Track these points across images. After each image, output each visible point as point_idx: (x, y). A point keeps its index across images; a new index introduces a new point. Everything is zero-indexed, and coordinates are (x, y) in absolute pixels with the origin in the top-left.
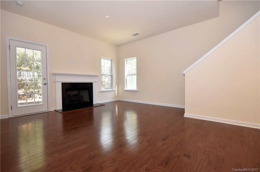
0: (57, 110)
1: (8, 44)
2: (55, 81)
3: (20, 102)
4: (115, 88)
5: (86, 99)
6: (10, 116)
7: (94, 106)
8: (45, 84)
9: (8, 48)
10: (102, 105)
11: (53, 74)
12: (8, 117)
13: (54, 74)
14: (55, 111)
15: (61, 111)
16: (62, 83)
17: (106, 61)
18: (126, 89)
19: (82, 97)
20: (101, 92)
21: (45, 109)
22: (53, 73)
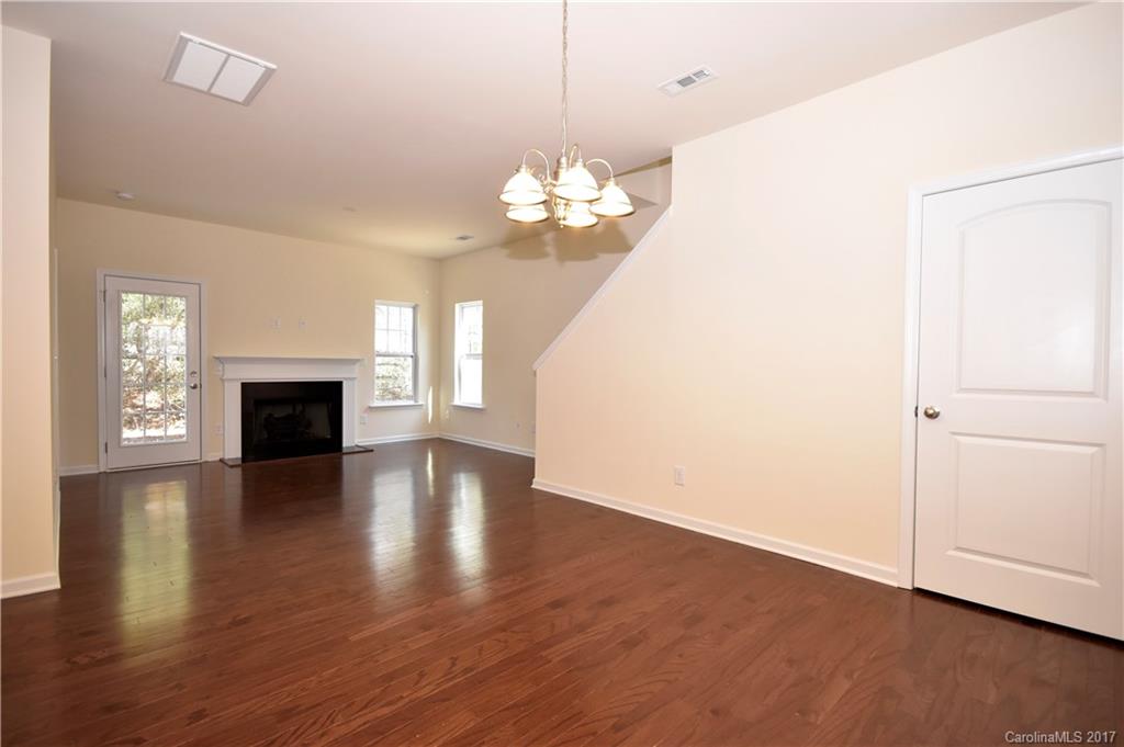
0: (226, 457)
1: (100, 287)
2: (223, 381)
3: (127, 433)
4: (427, 399)
5: (322, 430)
6: (102, 470)
7: (344, 451)
8: (195, 387)
9: (100, 296)
10: (367, 450)
11: (218, 358)
12: (97, 472)
13: (221, 360)
14: (221, 460)
15: (240, 462)
16: (243, 384)
17: (394, 310)
18: (457, 402)
19: (309, 425)
20: (371, 409)
21: (191, 455)
22: (217, 355)
